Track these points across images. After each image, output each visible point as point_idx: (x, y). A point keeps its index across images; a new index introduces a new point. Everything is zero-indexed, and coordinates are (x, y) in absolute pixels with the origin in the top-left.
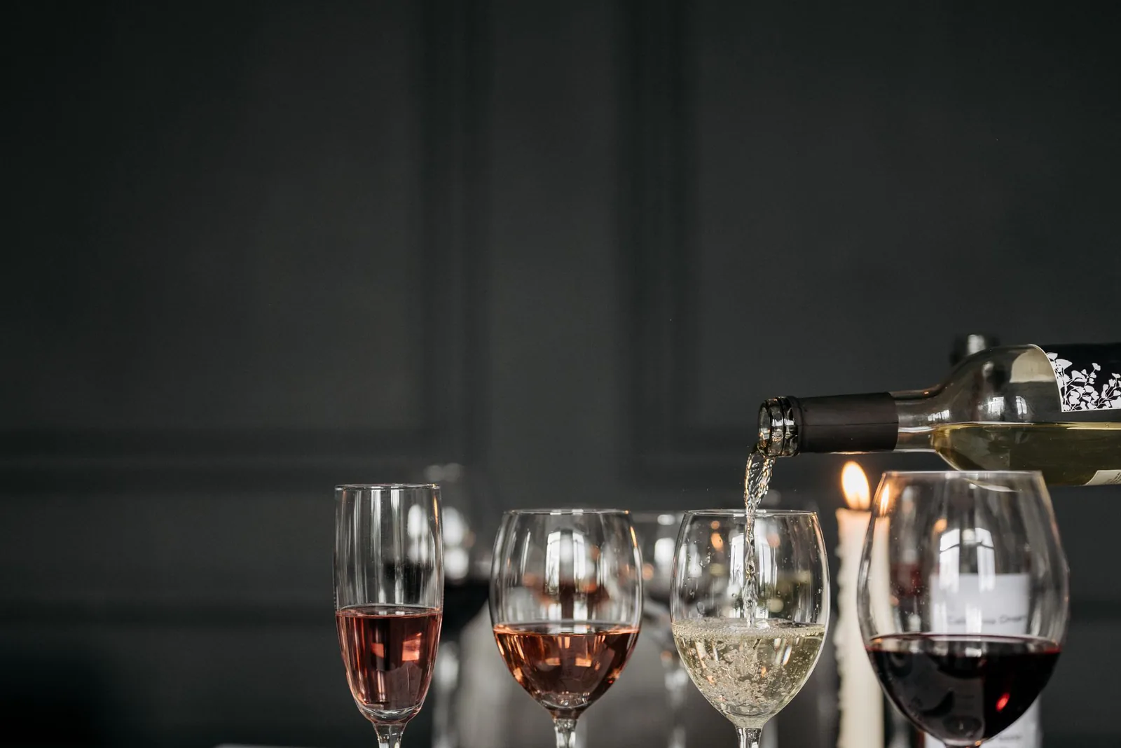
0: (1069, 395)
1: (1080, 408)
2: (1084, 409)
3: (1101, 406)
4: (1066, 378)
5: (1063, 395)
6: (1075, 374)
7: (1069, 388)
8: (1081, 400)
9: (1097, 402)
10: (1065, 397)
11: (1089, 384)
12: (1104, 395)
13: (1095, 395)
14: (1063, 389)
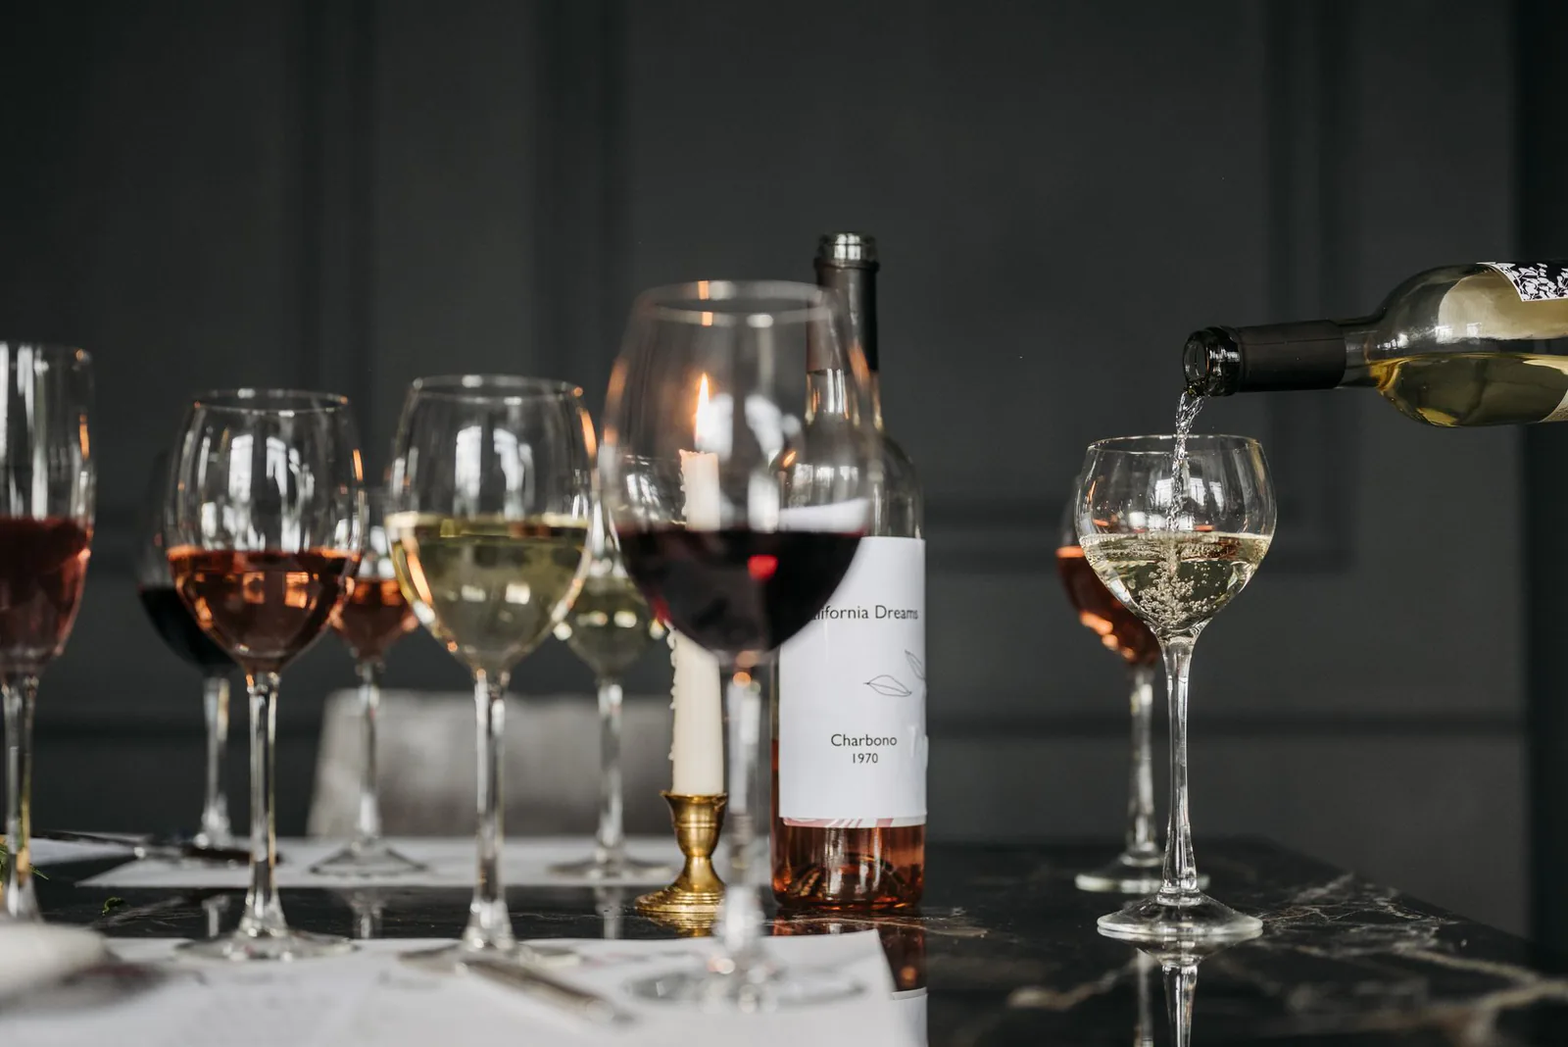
0: (1524, 286)
1: (1540, 297)
2: (1544, 298)
3: (1562, 295)
4: (1516, 274)
5: (1518, 286)
6: (1523, 271)
7: (1522, 281)
8: (1539, 290)
9: (1555, 291)
10: (1521, 287)
11: (1541, 277)
12: (1560, 285)
13: (1551, 284)
14: (1516, 281)
